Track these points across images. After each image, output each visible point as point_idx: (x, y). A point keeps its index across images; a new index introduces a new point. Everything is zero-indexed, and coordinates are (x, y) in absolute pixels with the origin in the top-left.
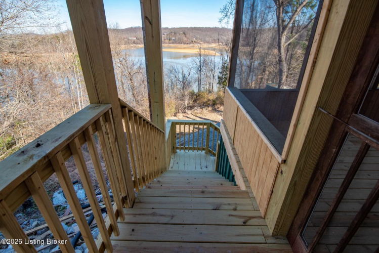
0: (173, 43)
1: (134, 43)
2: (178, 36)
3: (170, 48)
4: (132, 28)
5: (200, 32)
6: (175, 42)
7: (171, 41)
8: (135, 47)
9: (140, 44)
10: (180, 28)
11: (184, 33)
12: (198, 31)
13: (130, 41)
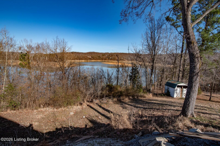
0: (110, 60)
1: (90, 59)
2: (113, 57)
3: (109, 62)
4: (90, 52)
5: (125, 55)
6: (111, 59)
7: (109, 59)
8: (90, 61)
9: (93, 60)
10: (115, 53)
11: (116, 55)
12: (124, 55)
13: (88, 58)
